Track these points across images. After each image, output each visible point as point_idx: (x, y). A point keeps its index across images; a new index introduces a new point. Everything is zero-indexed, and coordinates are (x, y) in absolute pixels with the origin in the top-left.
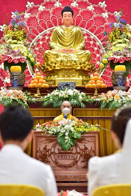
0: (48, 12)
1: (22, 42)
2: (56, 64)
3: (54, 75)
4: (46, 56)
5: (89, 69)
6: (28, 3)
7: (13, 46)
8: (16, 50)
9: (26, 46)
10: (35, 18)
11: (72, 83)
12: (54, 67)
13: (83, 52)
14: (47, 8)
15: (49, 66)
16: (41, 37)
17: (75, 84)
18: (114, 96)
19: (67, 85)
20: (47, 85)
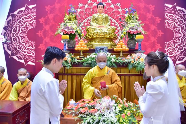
0: (90, 8)
1: (73, 22)
2: (93, 34)
3: (93, 42)
4: (88, 30)
5: (114, 38)
6: (80, 4)
7: (68, 24)
8: (69, 26)
9: (76, 24)
10: (83, 11)
12: (93, 36)
13: (110, 27)
14: (89, 6)
15: (90, 35)
16: (86, 21)
19: (102, 49)
20: (88, 49)
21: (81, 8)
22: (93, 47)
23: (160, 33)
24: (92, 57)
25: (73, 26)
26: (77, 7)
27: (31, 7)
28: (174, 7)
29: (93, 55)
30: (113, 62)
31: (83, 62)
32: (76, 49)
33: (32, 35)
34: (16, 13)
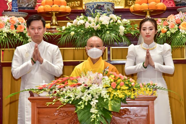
11: (108, 3)
17: (113, 5)
18: (179, 24)
19: (100, 7)
20: (68, 8)
22: (81, 5)
24: (78, 24)
29: (79, 21)
30: (122, 34)
31: (59, 36)
32: (41, 8)
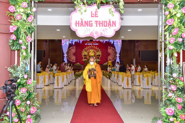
21: (87, 48)
23: (107, 54)
25: (86, 53)
26: (86, 47)
27: (74, 47)
28: (110, 47)
33: (74, 54)
34: (70, 48)
